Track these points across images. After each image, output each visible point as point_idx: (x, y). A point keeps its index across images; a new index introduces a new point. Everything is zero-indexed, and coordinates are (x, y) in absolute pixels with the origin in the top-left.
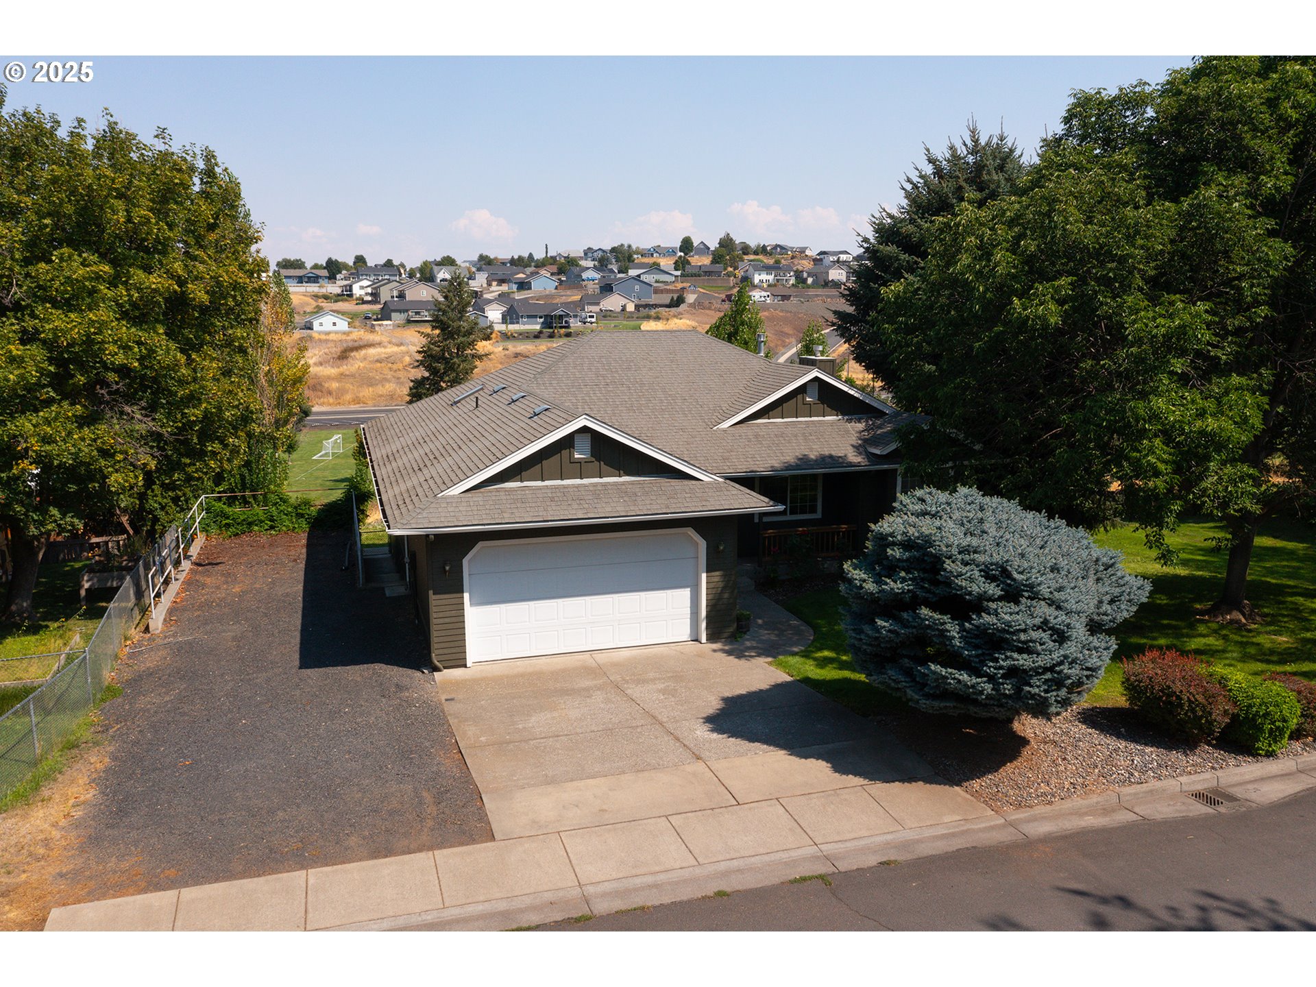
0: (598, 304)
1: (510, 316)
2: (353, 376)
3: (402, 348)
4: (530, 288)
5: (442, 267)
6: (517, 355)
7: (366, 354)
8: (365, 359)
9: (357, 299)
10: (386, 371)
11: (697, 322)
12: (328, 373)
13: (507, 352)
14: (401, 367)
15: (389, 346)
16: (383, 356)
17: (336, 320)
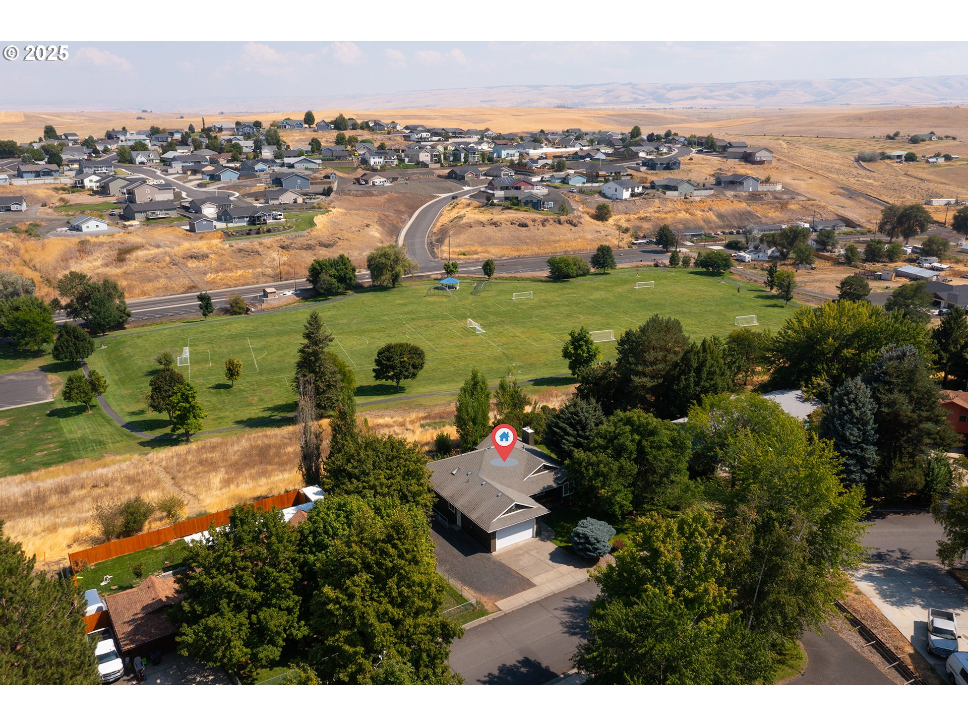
0: (277, 199)
1: (223, 216)
2: (133, 273)
3: (161, 249)
4: (219, 180)
5: (138, 152)
6: (240, 250)
7: (136, 256)
8: (137, 260)
9: (89, 190)
10: (156, 269)
11: (346, 209)
12: (115, 272)
13: (233, 248)
14: (165, 265)
15: (151, 248)
16: (149, 257)
17: (98, 223)
